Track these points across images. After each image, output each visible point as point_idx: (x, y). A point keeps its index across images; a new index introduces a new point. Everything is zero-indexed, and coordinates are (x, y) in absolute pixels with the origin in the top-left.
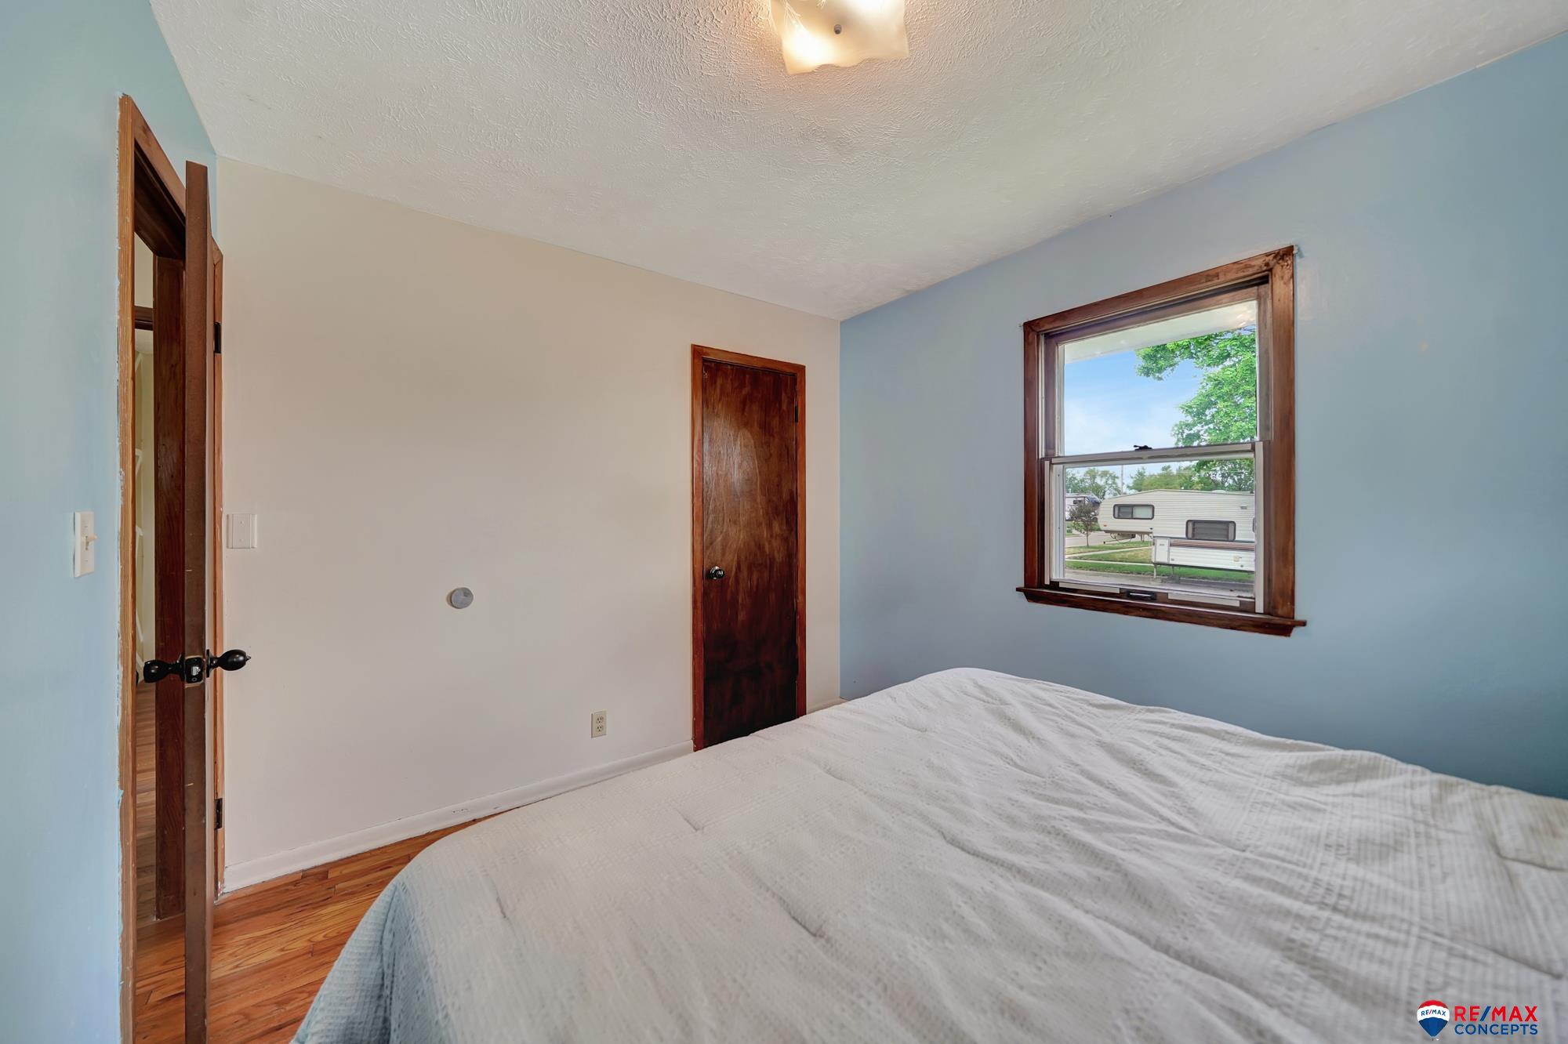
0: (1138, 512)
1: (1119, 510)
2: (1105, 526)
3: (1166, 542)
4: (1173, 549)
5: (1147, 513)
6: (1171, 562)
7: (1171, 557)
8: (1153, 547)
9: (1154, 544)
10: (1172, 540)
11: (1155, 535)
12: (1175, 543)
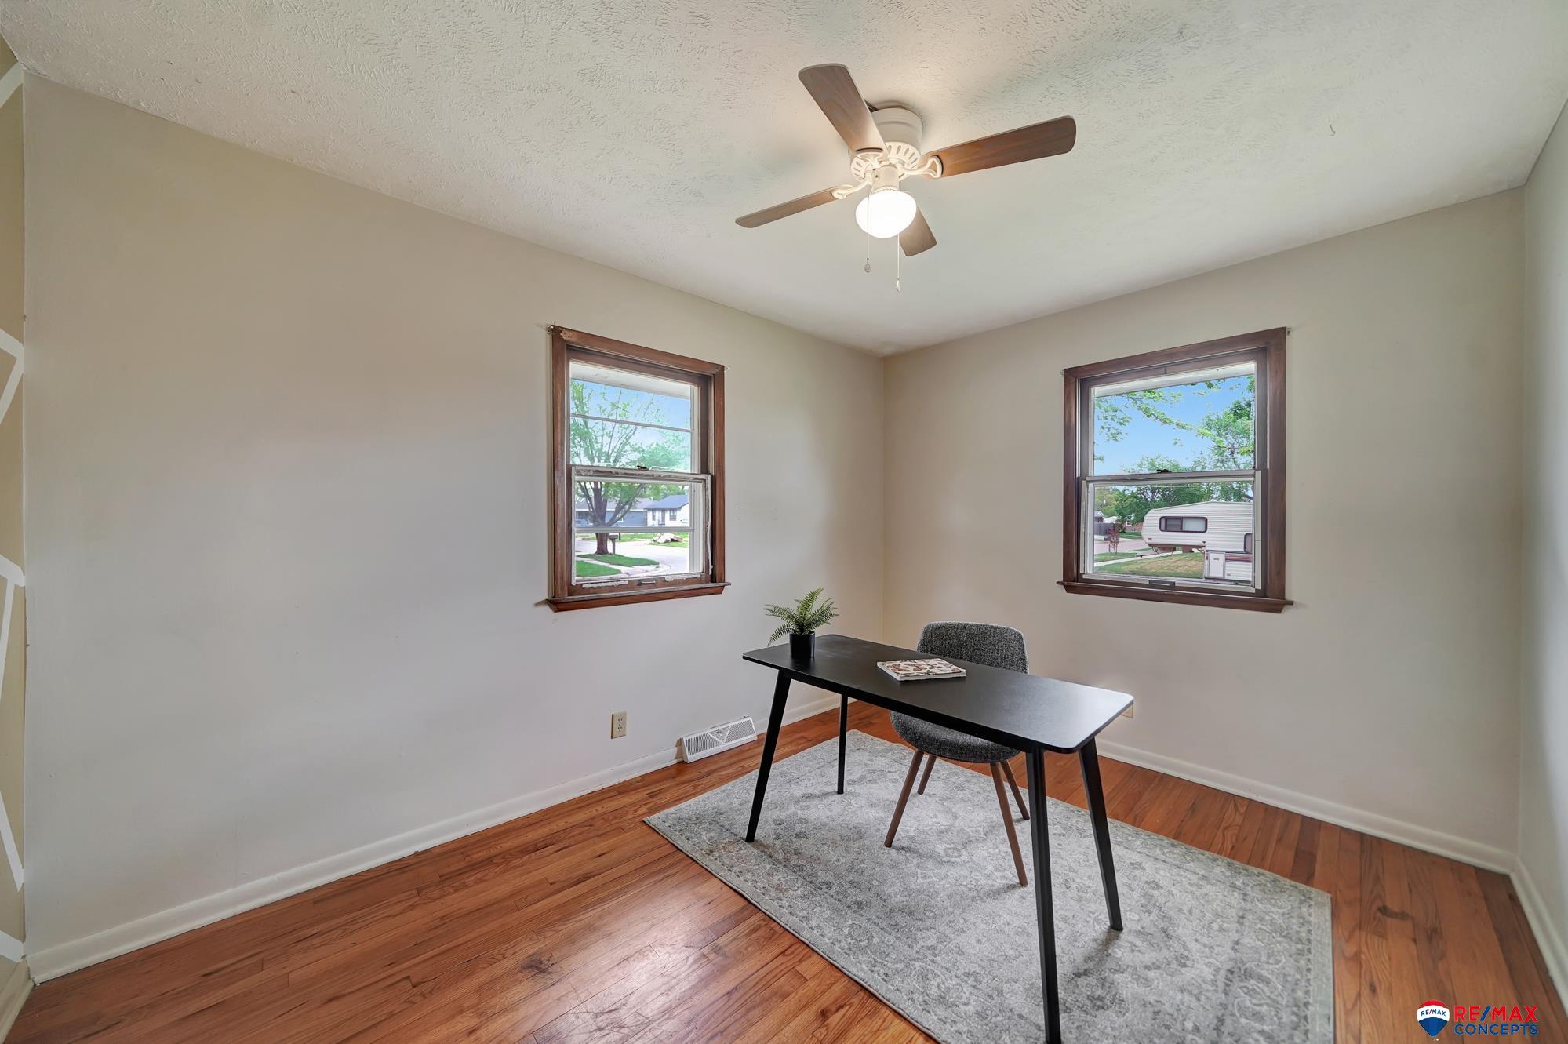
0: (1188, 525)
1: (1166, 522)
2: (1150, 539)
3: (1221, 557)
4: (1228, 564)
5: (1200, 525)
6: (1227, 577)
7: (1227, 572)
8: (1206, 562)
9: (1207, 558)
10: (1228, 555)
11: (1208, 549)
12: (1231, 557)
